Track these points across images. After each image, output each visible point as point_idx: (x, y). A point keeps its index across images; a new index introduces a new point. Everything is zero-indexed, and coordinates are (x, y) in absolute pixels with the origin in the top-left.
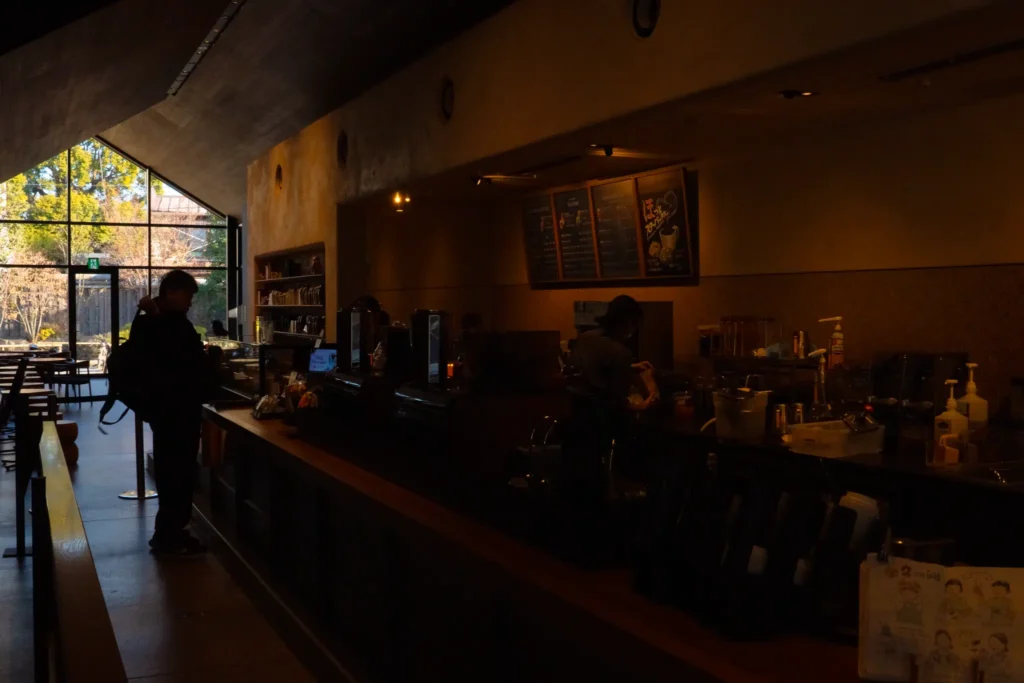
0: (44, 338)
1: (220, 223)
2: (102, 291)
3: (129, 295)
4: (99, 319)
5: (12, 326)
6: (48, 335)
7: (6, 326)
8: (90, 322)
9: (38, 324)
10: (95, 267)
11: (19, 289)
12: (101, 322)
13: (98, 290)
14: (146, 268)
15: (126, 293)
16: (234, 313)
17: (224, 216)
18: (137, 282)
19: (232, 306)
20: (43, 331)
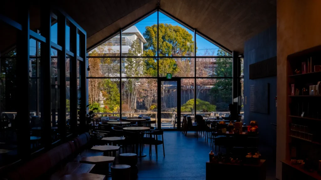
0: (152, 109)
1: (227, 54)
2: (174, 91)
3: (184, 92)
4: (173, 101)
5: (142, 104)
6: (154, 107)
7: (140, 104)
8: (170, 103)
9: (150, 103)
10: (170, 78)
11: (143, 90)
12: (174, 103)
13: (173, 90)
14: (193, 78)
15: (183, 91)
16: (236, 100)
17: (231, 52)
18: (188, 87)
19: (235, 97)
20: (152, 106)
